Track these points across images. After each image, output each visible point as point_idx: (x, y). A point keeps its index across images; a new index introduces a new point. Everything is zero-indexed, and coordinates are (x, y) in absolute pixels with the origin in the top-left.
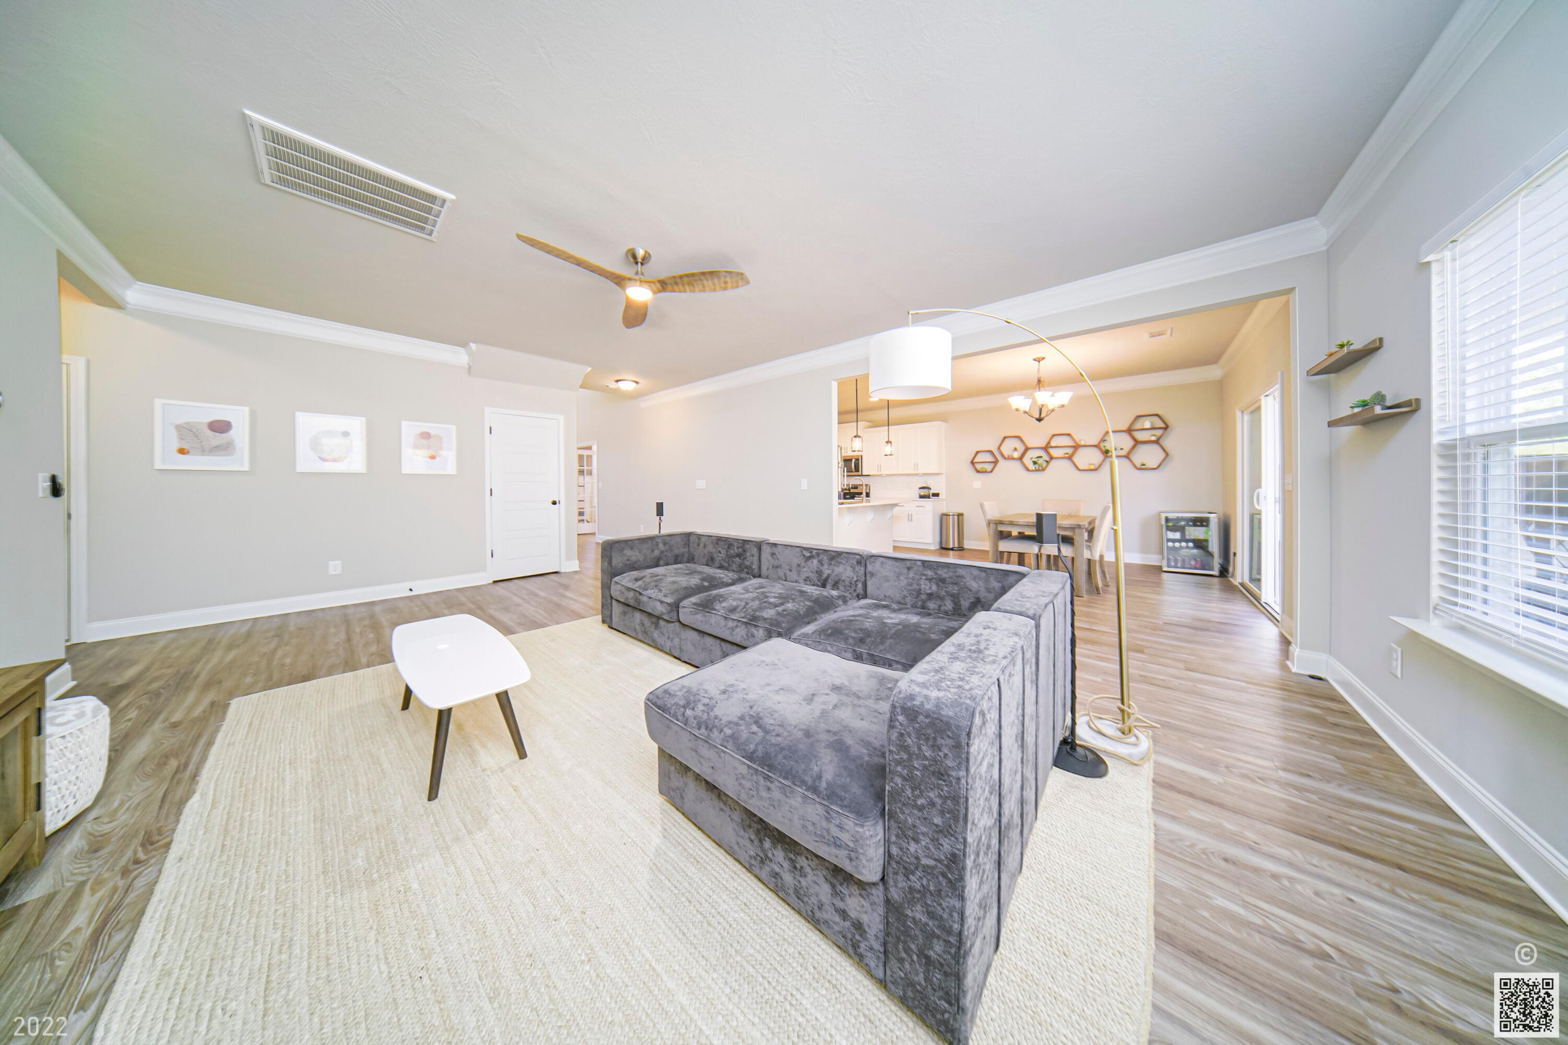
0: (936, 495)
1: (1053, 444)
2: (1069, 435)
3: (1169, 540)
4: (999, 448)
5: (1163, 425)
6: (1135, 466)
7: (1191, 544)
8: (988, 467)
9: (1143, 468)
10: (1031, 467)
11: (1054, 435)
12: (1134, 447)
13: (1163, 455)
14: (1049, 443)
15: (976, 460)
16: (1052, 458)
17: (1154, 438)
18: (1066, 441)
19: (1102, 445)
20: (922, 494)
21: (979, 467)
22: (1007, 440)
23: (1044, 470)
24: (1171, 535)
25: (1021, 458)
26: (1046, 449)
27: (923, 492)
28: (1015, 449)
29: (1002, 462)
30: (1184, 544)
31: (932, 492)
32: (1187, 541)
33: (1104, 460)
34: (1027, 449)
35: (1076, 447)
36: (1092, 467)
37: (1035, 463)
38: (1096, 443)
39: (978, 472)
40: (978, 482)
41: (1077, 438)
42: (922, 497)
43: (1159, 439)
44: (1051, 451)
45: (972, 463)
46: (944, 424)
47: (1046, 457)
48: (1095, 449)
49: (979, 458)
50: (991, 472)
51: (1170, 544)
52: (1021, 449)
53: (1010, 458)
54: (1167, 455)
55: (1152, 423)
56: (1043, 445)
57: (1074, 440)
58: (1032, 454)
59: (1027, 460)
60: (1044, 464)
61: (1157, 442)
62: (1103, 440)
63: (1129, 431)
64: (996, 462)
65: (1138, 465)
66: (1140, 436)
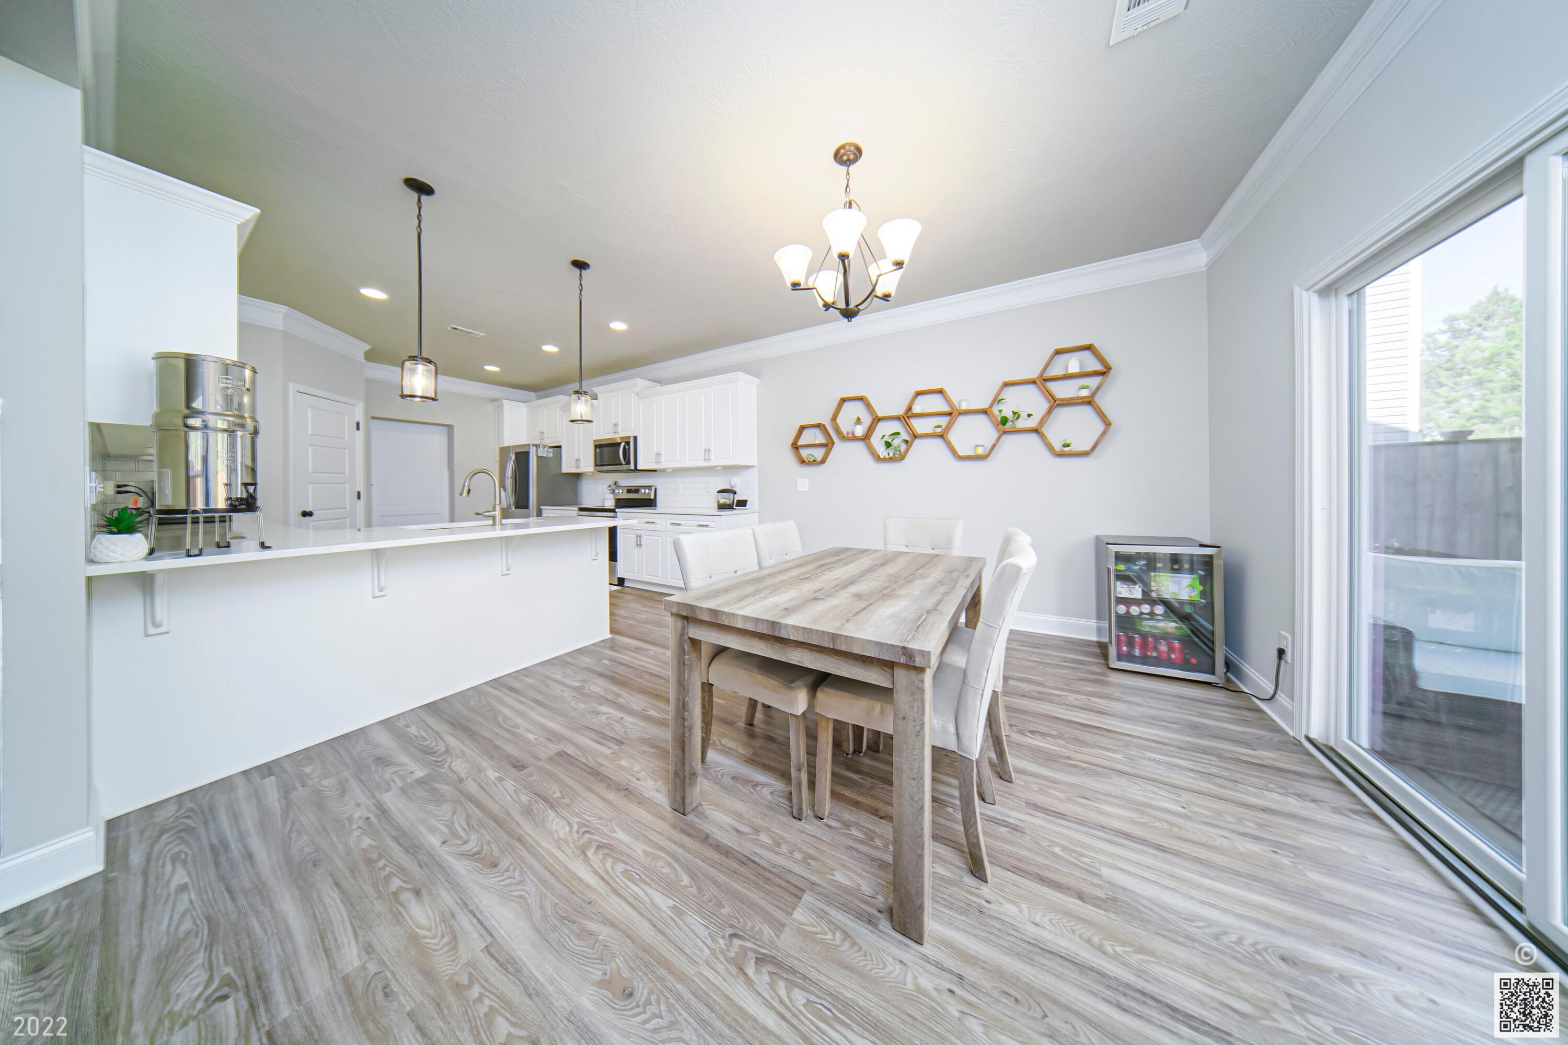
0: (742, 503)
1: (917, 409)
2: (940, 392)
3: (1121, 601)
4: (834, 419)
5: (1099, 367)
6: (1050, 448)
7: (1159, 610)
8: (818, 454)
9: (1066, 453)
10: (882, 452)
11: (918, 394)
12: (1050, 411)
13: (1100, 427)
14: (910, 409)
15: (800, 443)
16: (915, 436)
17: (1085, 393)
18: (935, 404)
19: (995, 410)
20: (722, 501)
21: (804, 453)
22: (846, 404)
23: (902, 458)
24: (1123, 590)
25: (866, 438)
26: (907, 416)
27: (725, 499)
28: (858, 421)
29: (839, 446)
30: (1146, 608)
31: (737, 497)
32: (1153, 602)
33: (998, 439)
34: (877, 420)
35: (952, 414)
36: (980, 451)
37: (888, 445)
38: (985, 406)
39: (803, 462)
40: (804, 479)
41: (955, 400)
42: (722, 507)
43: (1094, 394)
44: (914, 422)
45: (796, 447)
46: (756, 381)
47: (905, 436)
48: (983, 418)
49: (805, 439)
50: (823, 461)
51: (1122, 609)
52: (867, 420)
53: (854, 438)
54: (1108, 424)
55: (1082, 364)
56: (900, 412)
57: (948, 401)
58: (885, 429)
59: (877, 441)
60: (903, 447)
61: (1089, 402)
62: (997, 400)
63: (1042, 381)
64: (828, 446)
65: (1058, 447)
66: (1061, 390)
